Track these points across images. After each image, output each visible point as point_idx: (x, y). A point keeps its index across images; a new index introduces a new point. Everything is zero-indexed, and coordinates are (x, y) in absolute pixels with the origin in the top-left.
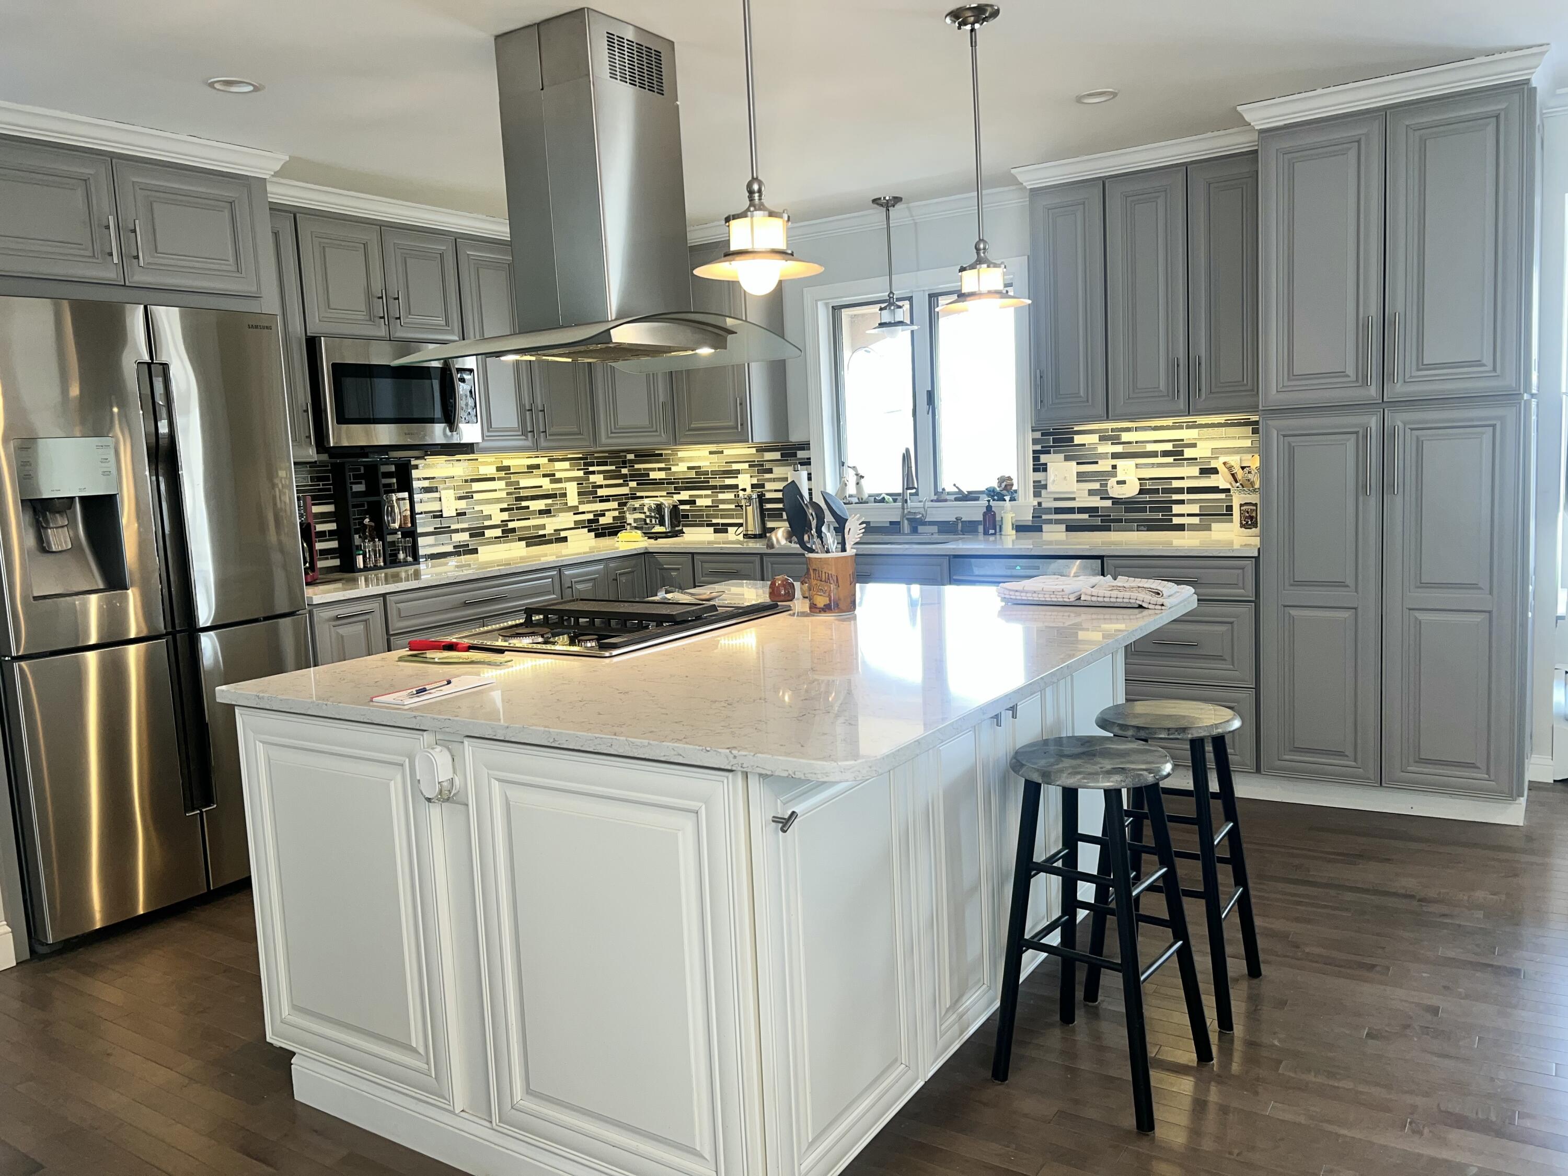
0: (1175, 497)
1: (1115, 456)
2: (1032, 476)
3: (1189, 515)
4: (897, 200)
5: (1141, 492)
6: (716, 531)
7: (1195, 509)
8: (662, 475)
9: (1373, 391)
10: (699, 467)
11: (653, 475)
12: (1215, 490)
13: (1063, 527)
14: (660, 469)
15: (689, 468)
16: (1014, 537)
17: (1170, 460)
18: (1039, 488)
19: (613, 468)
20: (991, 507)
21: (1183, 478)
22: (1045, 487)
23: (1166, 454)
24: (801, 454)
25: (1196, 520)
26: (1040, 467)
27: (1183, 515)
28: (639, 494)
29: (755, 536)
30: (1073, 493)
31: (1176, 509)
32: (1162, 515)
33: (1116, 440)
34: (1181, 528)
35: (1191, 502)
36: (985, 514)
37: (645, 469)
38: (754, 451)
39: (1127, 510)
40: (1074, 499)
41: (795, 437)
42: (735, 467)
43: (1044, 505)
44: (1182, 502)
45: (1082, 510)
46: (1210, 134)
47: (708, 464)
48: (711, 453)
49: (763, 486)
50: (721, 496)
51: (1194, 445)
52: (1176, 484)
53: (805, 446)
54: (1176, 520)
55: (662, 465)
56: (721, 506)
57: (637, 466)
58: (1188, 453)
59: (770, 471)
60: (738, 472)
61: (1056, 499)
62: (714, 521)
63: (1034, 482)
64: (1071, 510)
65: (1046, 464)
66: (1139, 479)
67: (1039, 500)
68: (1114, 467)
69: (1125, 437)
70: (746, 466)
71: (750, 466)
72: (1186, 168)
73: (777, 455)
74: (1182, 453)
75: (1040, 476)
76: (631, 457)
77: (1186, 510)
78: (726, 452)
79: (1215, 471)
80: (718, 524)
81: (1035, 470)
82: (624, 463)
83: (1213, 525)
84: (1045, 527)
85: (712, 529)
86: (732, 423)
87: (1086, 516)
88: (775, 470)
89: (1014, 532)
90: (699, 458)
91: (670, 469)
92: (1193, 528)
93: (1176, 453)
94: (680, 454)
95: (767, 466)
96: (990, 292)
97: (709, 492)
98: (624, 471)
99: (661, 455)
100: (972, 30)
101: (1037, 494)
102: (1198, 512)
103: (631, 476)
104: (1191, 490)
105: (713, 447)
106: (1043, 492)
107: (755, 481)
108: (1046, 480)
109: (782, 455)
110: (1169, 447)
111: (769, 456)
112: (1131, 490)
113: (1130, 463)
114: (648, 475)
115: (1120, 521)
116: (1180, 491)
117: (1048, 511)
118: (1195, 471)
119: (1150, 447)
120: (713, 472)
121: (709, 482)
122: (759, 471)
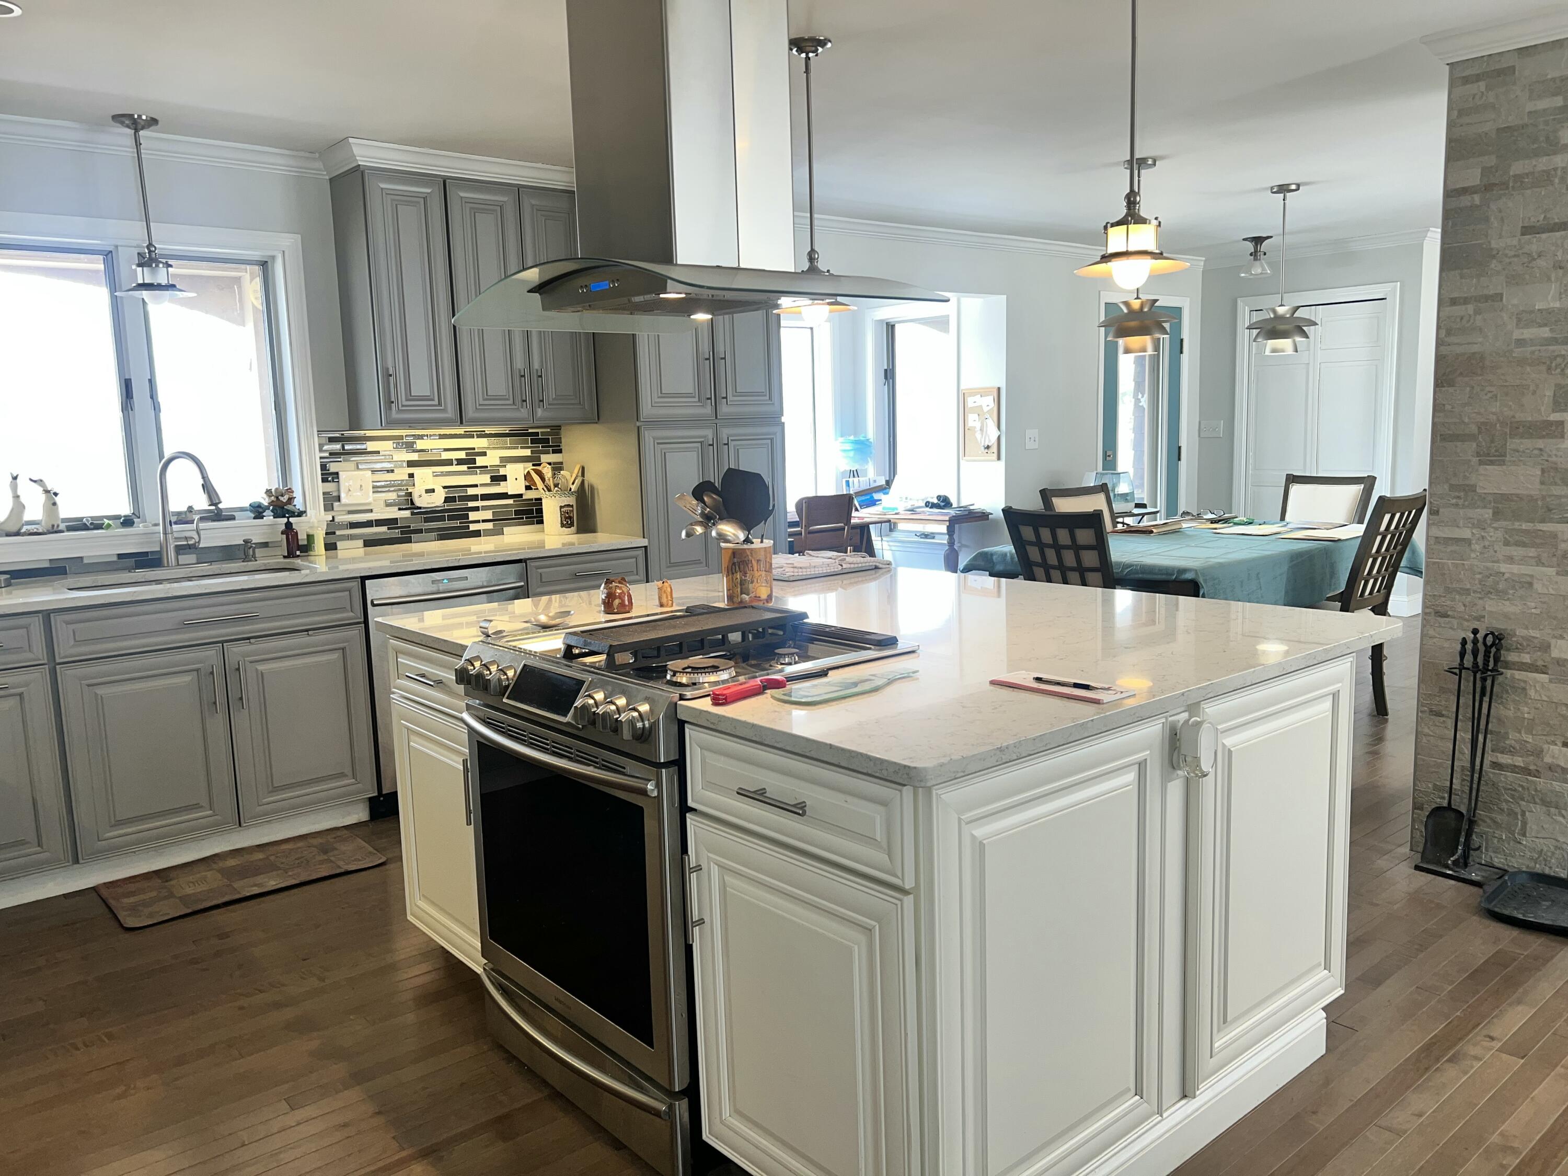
0: (471, 504)
1: (411, 464)
2: (321, 487)
3: (484, 521)
5: (447, 500)
7: (488, 515)
9: (710, 410)
12: (504, 496)
13: (360, 543)
17: (464, 468)
18: (331, 501)
20: (291, 524)
21: (476, 486)
22: (338, 499)
23: (460, 462)
25: (489, 526)
26: (329, 476)
27: (478, 522)
30: (369, 504)
31: (473, 516)
32: (460, 523)
33: (410, 447)
34: (477, 534)
35: (485, 508)
36: (284, 533)
39: (427, 520)
40: (371, 511)
43: (336, 520)
44: (476, 509)
45: (379, 523)
51: (484, 454)
52: (471, 491)
54: (473, 527)
58: (480, 461)
61: (350, 512)
63: (324, 493)
64: (369, 524)
65: (337, 473)
66: (445, 487)
67: (333, 513)
68: (411, 476)
69: (420, 444)
72: (519, 191)
74: (474, 461)
75: (330, 487)
77: (480, 517)
79: (504, 478)
81: (324, 480)
83: (505, 529)
84: (339, 544)
87: (384, 529)
92: (488, 533)
93: (469, 461)
101: (329, 507)
102: (491, 518)
104: (485, 497)
106: (336, 504)
108: (339, 490)
110: (462, 455)
112: (437, 500)
113: (428, 471)
115: (420, 531)
116: (474, 498)
117: (342, 526)
118: (486, 479)
119: (446, 456)
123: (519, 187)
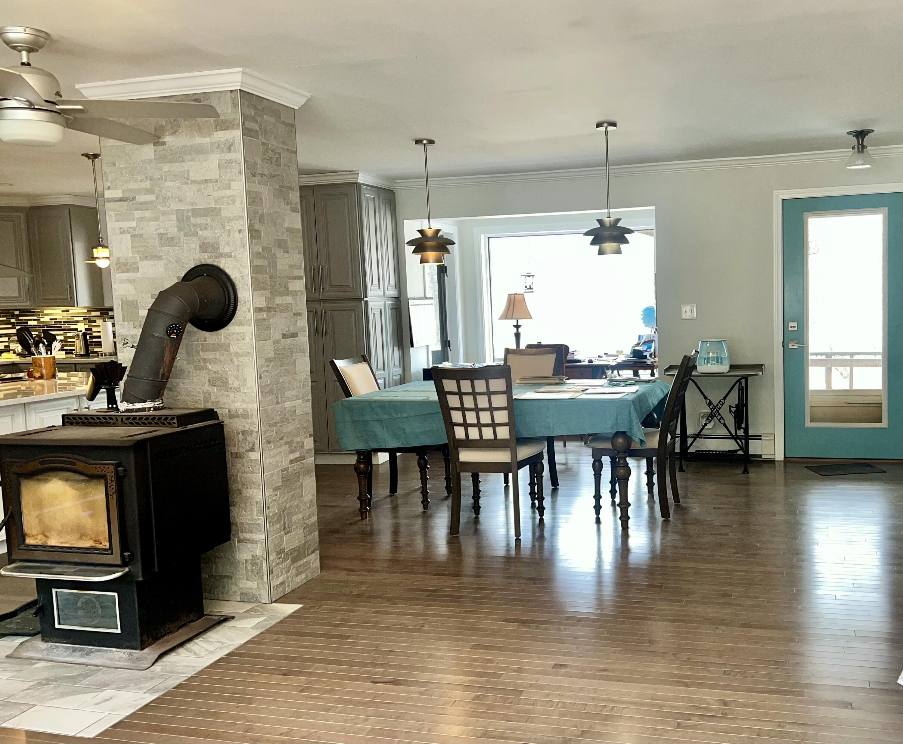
6: (66, 353)
8: (35, 323)
10: (56, 319)
11: (30, 323)
14: (34, 320)
15: (51, 319)
19: (5, 319)
24: (110, 313)
29: (81, 355)
37: (25, 320)
38: (85, 311)
41: (107, 305)
42: (76, 319)
47: (61, 317)
48: (63, 311)
49: (91, 329)
50: (69, 335)
53: (111, 309)
55: (35, 318)
56: (69, 340)
57: (20, 318)
59: (95, 322)
60: (77, 322)
62: (65, 348)
70: (82, 319)
71: (84, 319)
73: (98, 313)
76: (17, 313)
78: (71, 311)
80: (67, 350)
82: (13, 316)
85: (64, 352)
86: (66, 297)
88: (98, 321)
90: (56, 314)
91: (40, 320)
94: (45, 312)
95: (94, 319)
96: (103, 258)
97: (62, 332)
98: (13, 320)
99: (34, 312)
103: (17, 323)
105: (64, 309)
107: (87, 327)
109: (101, 314)
111: (94, 314)
114: (27, 323)
120: (64, 322)
121: (61, 327)
122: (89, 322)
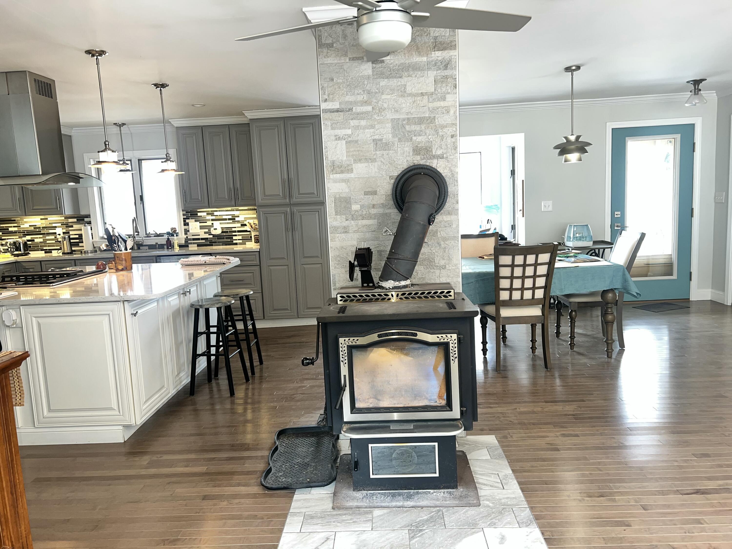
0: (234, 234)
1: (213, 220)
2: (183, 227)
3: (239, 240)
4: (124, 124)
5: (222, 232)
6: (45, 253)
7: (240, 237)
8: (16, 229)
9: (288, 200)
10: (36, 225)
11: (10, 229)
12: (246, 231)
13: (196, 245)
14: (14, 227)
15: (30, 226)
16: (179, 249)
17: (231, 221)
18: (186, 231)
20: (169, 239)
21: (236, 227)
22: (189, 231)
23: (229, 219)
24: (86, 219)
25: (241, 241)
26: (186, 224)
27: (236, 240)
28: (3, 238)
29: (68, 253)
30: (199, 233)
31: (234, 238)
32: (230, 240)
33: (212, 214)
34: (236, 244)
35: (239, 235)
36: (167, 241)
37: (6, 227)
38: (63, 218)
39: (218, 239)
40: (199, 235)
41: (83, 213)
42: (54, 225)
43: (189, 238)
44: (236, 235)
45: (202, 239)
46: (235, 116)
47: (40, 224)
48: (41, 219)
49: (69, 233)
50: (47, 238)
51: (238, 216)
52: (233, 229)
53: (88, 216)
54: (234, 242)
55: (16, 225)
56: (48, 242)
58: (237, 219)
59: (72, 227)
60: (56, 227)
61: (193, 235)
62: (45, 248)
63: (184, 229)
64: (198, 239)
65: (188, 223)
66: (221, 228)
67: (187, 236)
68: (213, 224)
69: (216, 213)
70: (60, 225)
71: (62, 225)
72: (229, 126)
73: (75, 220)
74: (235, 219)
75: (186, 227)
77: (237, 238)
78: (49, 219)
79: (245, 225)
80: (47, 250)
81: (184, 225)
83: (247, 243)
84: (190, 245)
86: (54, 207)
87: (204, 241)
88: (74, 226)
89: (178, 247)
90: (36, 221)
91: (20, 226)
92: (240, 244)
93: (233, 219)
94: (25, 220)
95: (70, 224)
96: (171, 170)
97: (41, 236)
99: (15, 220)
100: (161, 90)
101: (186, 234)
102: (241, 239)
104: (239, 231)
105: (42, 217)
106: (188, 233)
107: (64, 231)
108: (189, 228)
109: (77, 220)
110: (230, 217)
111: (70, 220)
112: (219, 232)
113: (218, 222)
114: (8, 229)
115: (216, 242)
116: (235, 232)
117: (190, 239)
118: (239, 225)
119: (224, 217)
120: (43, 228)
121: (41, 232)
122: (66, 227)
123: (229, 125)
